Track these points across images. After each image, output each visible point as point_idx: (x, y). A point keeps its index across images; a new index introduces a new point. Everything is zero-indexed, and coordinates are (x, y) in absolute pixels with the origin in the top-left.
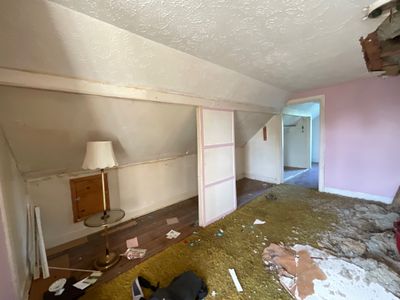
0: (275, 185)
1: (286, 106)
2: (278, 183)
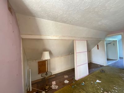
0: (104, 66)
1: (106, 37)
2: (105, 65)
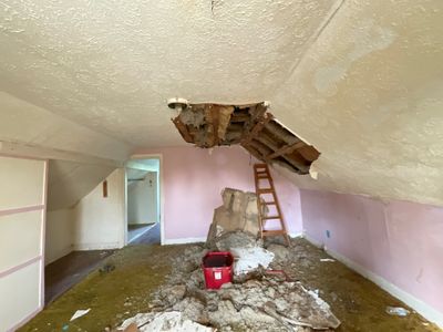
0: (117, 250)
1: (129, 160)
2: (121, 247)
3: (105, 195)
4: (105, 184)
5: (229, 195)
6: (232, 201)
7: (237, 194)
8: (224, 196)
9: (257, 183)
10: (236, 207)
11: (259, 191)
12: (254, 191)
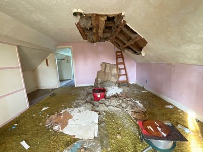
3: (47, 65)
4: (47, 60)
5: (104, 66)
6: (105, 68)
7: (108, 65)
8: (101, 66)
9: (117, 60)
10: (107, 71)
11: (118, 64)
12: (115, 64)
